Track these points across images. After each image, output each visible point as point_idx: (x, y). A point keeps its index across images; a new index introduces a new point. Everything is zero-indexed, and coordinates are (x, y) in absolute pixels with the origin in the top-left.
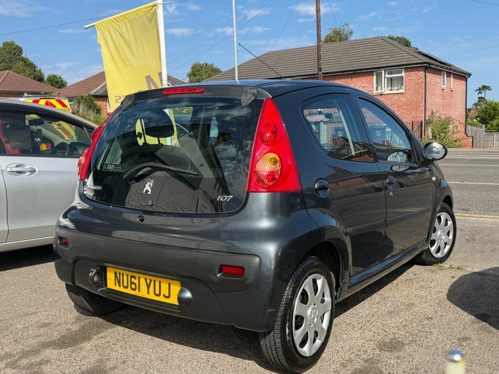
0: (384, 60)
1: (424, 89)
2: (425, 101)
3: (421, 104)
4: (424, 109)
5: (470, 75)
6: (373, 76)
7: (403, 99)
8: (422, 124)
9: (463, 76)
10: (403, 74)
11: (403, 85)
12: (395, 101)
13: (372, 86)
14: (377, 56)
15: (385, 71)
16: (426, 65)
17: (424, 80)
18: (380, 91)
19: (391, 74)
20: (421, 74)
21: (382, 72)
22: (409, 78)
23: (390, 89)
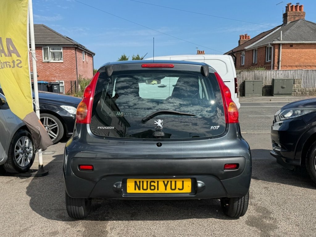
0: (48, 40)
1: (75, 61)
2: (77, 68)
3: (74, 70)
4: (76, 74)
5: (94, 54)
6: (42, 50)
7: (63, 66)
8: (76, 82)
9: (91, 54)
10: (62, 51)
11: (62, 57)
12: (58, 67)
13: (41, 56)
14: (42, 37)
15: (50, 47)
16: (76, 46)
17: (75, 55)
18: (46, 60)
19: (54, 50)
20: (73, 51)
21: (48, 48)
22: (66, 54)
23: (54, 59)
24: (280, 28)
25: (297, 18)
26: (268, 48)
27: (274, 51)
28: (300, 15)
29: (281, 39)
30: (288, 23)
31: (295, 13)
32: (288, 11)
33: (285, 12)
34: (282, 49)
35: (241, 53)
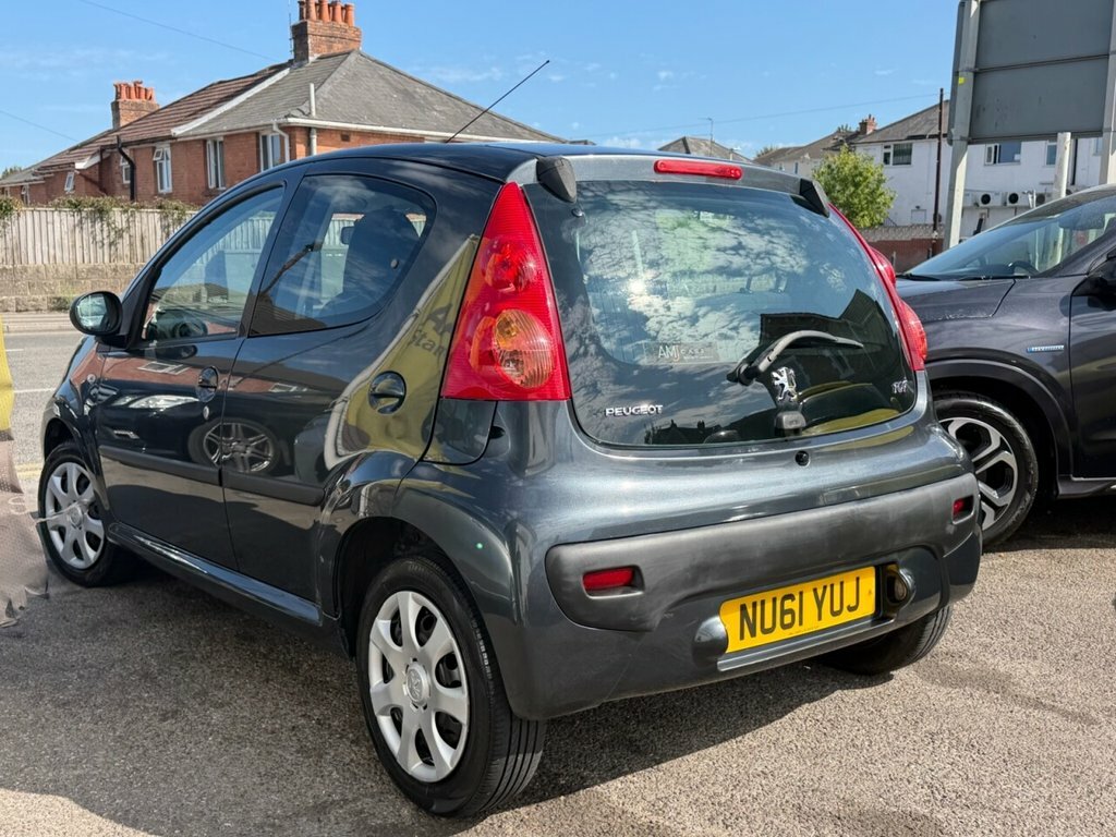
24: (286, 72)
25: (338, 47)
26: (265, 138)
27: (290, 151)
28: (347, 35)
29: (313, 110)
30: (311, 59)
31: (331, 28)
32: (308, 17)
33: (296, 20)
34: (318, 144)
35: (154, 148)
